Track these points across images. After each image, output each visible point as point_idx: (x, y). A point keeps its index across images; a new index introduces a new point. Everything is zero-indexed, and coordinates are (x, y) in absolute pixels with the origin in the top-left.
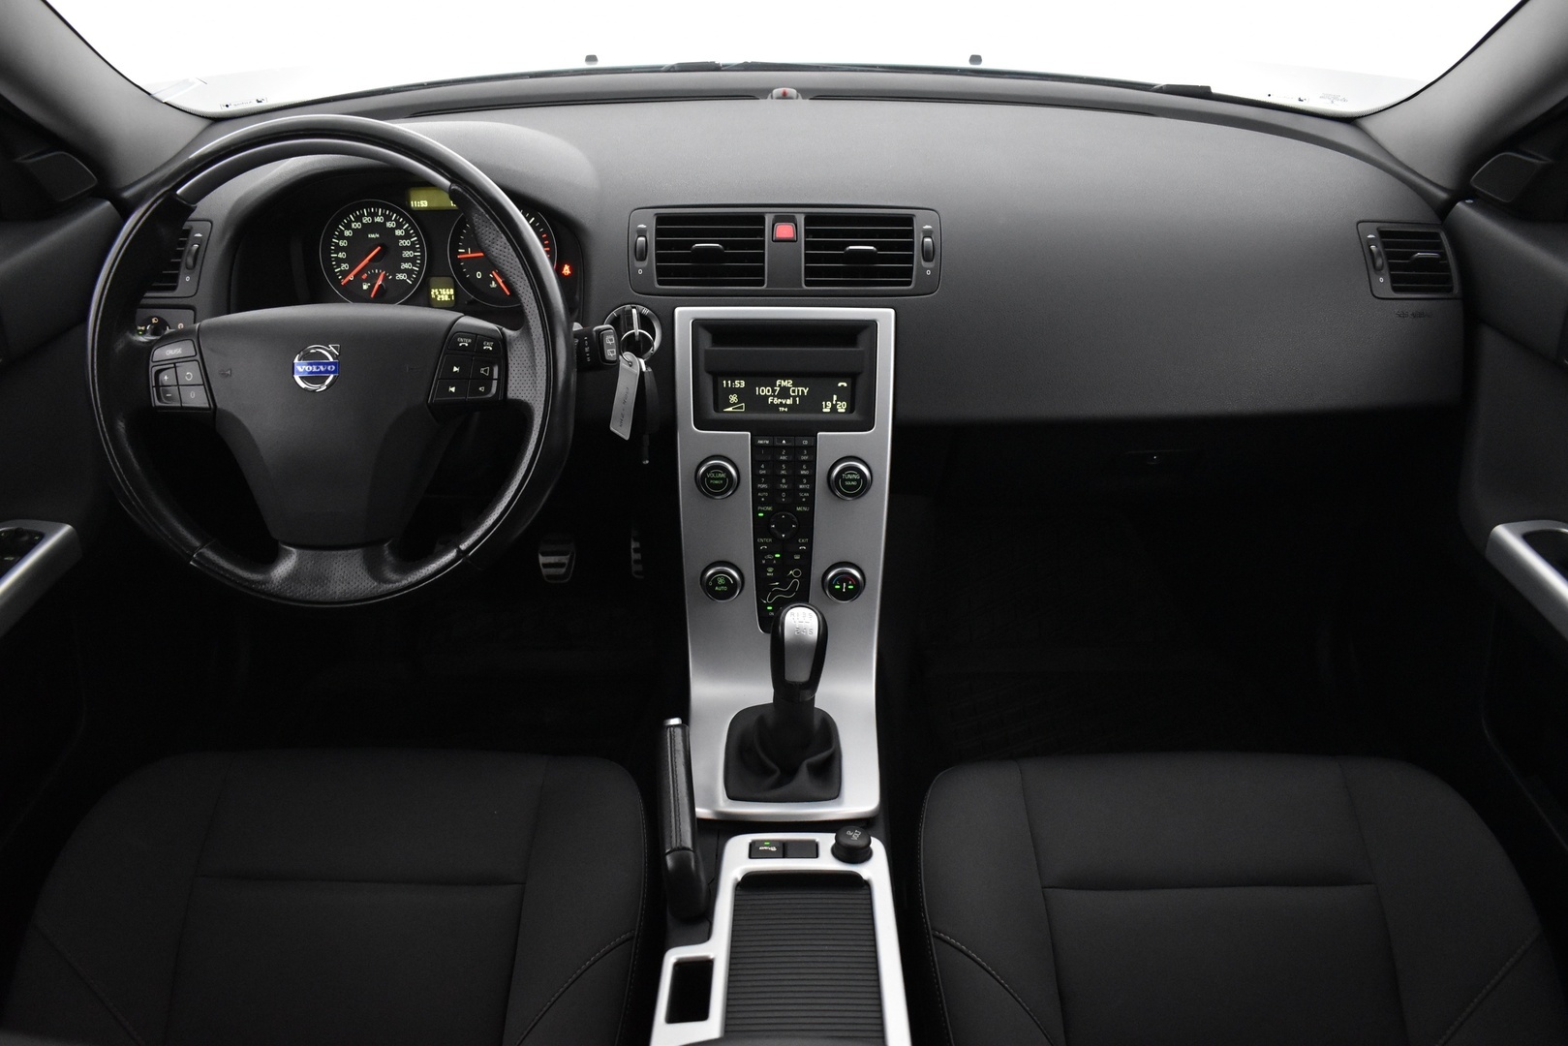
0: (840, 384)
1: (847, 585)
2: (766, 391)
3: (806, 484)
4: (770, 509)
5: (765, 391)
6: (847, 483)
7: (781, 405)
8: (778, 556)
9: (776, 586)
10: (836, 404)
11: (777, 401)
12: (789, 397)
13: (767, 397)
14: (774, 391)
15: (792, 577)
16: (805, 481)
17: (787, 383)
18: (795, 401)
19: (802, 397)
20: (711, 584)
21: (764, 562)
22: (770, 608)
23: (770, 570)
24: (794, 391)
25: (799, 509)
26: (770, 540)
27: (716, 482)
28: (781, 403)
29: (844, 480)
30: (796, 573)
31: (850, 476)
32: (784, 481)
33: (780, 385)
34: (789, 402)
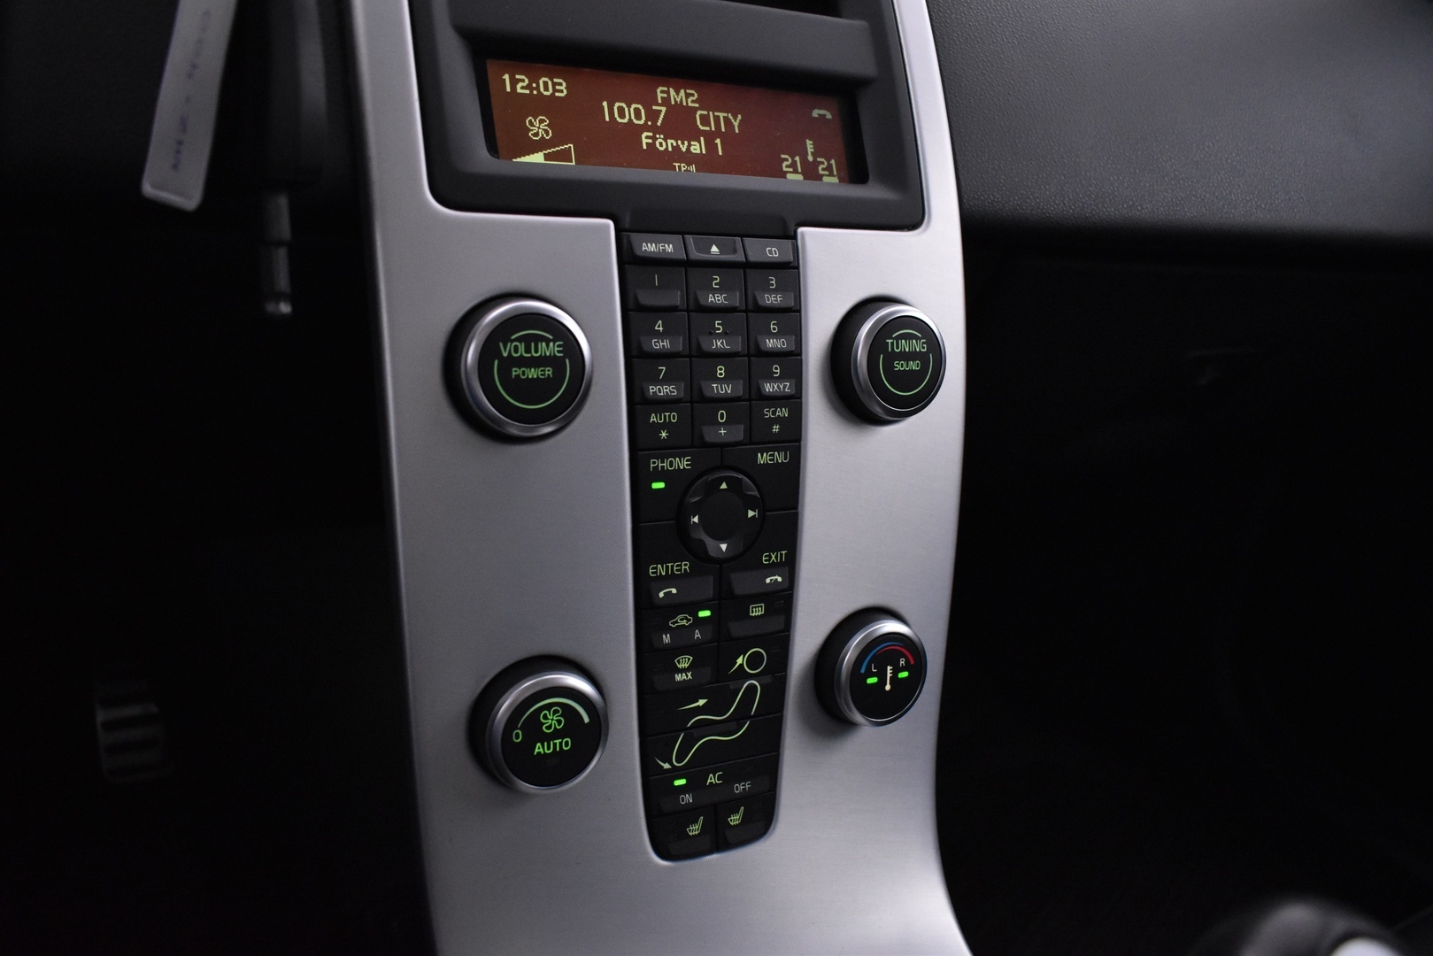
0: (816, 113)
1: (896, 671)
2: (630, 113)
3: (781, 378)
4: (683, 464)
5: (627, 113)
6: (899, 366)
7: (677, 154)
8: (705, 614)
9: (699, 711)
10: (816, 164)
11: (664, 144)
12: (694, 135)
13: (633, 131)
14: (653, 115)
15: (741, 675)
16: (777, 370)
17: (684, 97)
18: (711, 146)
19: (728, 138)
20: (518, 736)
21: (667, 639)
22: (680, 782)
23: (684, 662)
24: (705, 120)
25: (763, 459)
26: (686, 566)
27: (533, 373)
28: (676, 148)
29: (892, 357)
30: (754, 661)
31: (905, 346)
32: (721, 371)
33: (666, 102)
34: (697, 148)
